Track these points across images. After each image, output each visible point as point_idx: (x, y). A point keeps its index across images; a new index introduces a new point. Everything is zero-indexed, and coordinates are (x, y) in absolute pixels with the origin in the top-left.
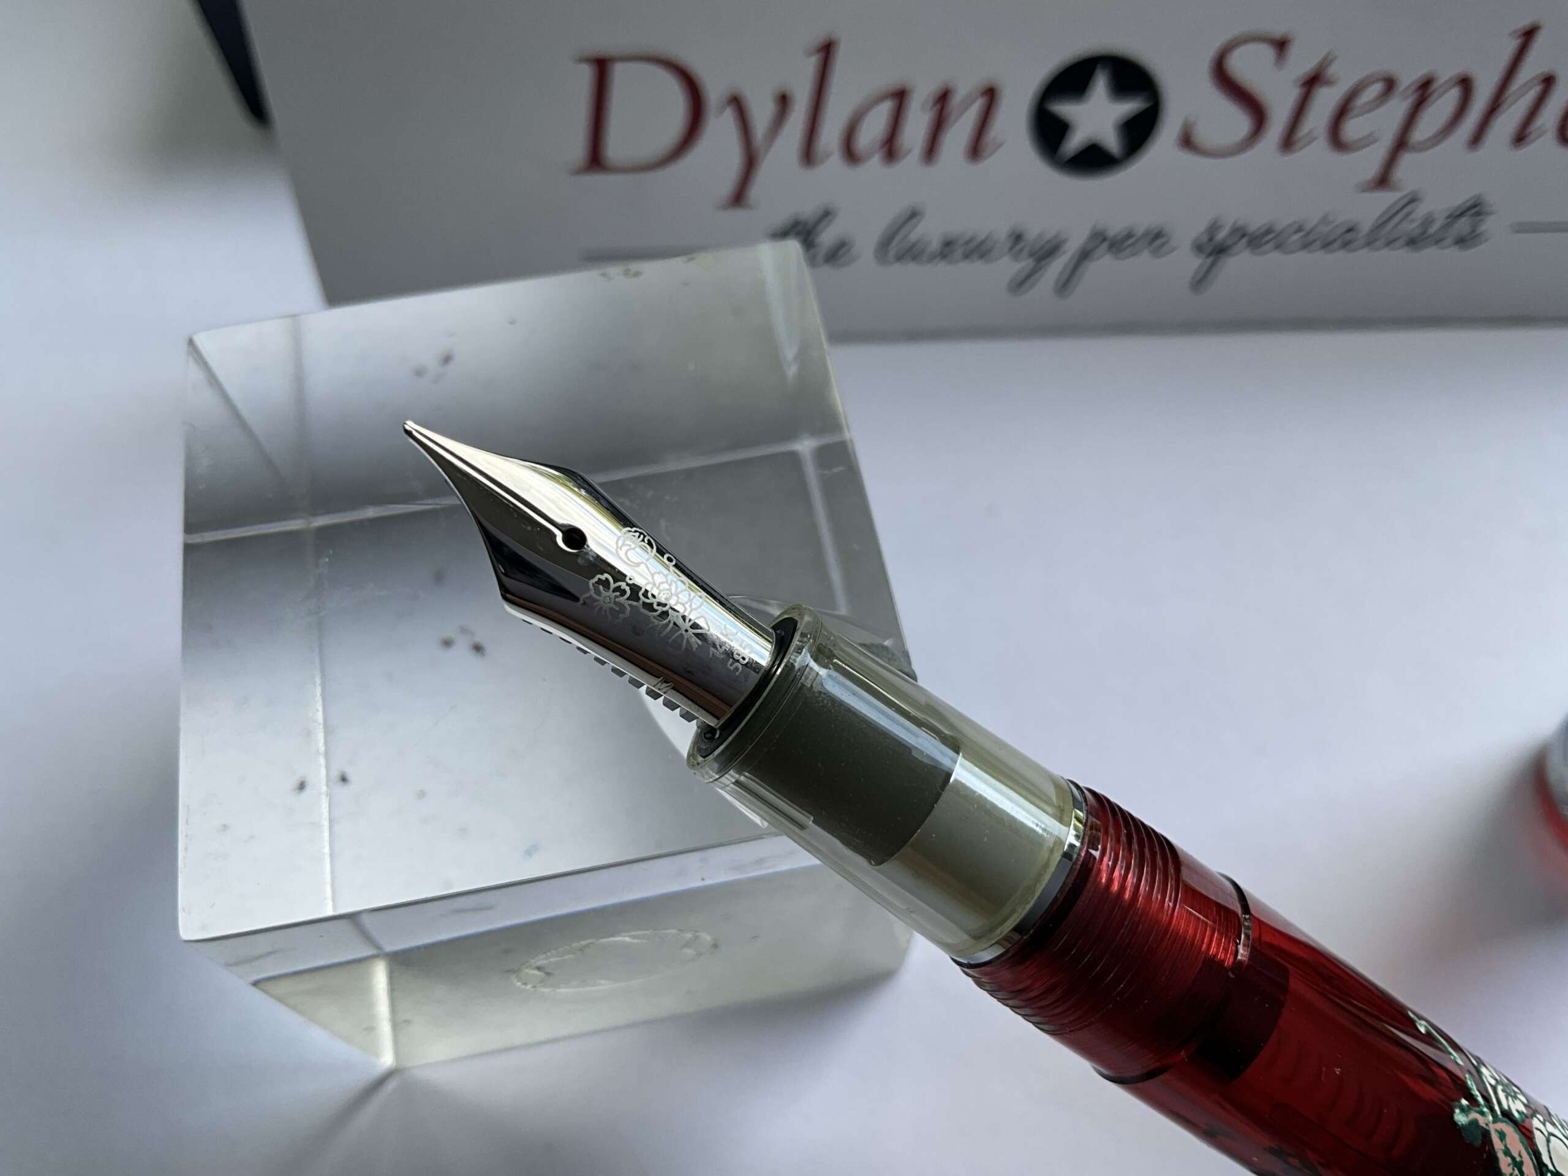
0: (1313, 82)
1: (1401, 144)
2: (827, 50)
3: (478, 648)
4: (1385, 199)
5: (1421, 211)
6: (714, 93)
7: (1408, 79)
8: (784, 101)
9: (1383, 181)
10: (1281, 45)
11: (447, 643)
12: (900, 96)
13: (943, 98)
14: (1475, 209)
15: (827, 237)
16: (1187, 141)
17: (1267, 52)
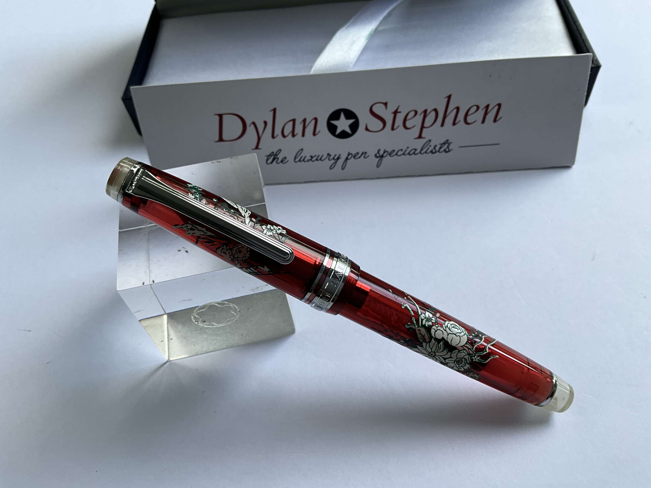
0: (396, 113)
1: (423, 127)
2: (274, 110)
3: (187, 252)
4: (422, 142)
5: (433, 144)
6: (248, 122)
7: (420, 111)
8: (265, 123)
9: (420, 137)
10: (386, 104)
11: (179, 251)
12: (294, 121)
13: (304, 121)
14: (447, 142)
15: (280, 157)
16: (367, 129)
17: (383, 106)
